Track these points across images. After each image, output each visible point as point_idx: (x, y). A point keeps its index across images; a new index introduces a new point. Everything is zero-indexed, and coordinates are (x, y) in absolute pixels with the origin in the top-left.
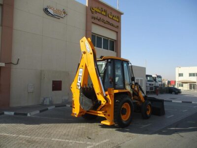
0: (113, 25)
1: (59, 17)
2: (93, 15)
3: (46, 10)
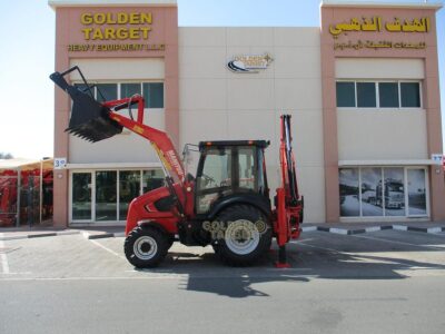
0: (403, 46)
1: (256, 70)
2: (337, 41)
3: (231, 65)
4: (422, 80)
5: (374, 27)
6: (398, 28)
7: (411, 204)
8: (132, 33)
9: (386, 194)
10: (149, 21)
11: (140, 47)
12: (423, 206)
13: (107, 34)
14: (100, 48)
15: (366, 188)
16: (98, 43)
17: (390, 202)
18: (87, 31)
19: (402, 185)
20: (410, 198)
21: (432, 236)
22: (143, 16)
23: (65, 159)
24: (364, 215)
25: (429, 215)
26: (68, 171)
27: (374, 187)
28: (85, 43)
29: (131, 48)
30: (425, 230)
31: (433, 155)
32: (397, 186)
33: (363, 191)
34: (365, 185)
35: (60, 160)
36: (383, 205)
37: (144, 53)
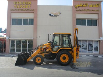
0: (93, 11)
1: (56, 16)
2: (76, 9)
3: (50, 15)
4: (98, 19)
5: (86, 6)
6: (92, 6)
7: (94, 50)
8: (26, 7)
9: (88, 47)
10: (30, 4)
11: (28, 10)
12: (97, 50)
13: (20, 6)
14: (18, 10)
15: (83, 46)
16: (18, 9)
17: (89, 49)
18: (15, 6)
19: (92, 45)
20: (94, 48)
21: (99, 58)
22: (29, 2)
23: (9, 37)
24: (82, 52)
25: (99, 52)
26: (10, 40)
27: (85, 45)
28: (15, 9)
29: (26, 10)
30: (98, 57)
31: (100, 38)
32: (91, 45)
33: (82, 46)
34: (83, 45)
35: (8, 37)
36: (87, 50)
37: (29, 11)
